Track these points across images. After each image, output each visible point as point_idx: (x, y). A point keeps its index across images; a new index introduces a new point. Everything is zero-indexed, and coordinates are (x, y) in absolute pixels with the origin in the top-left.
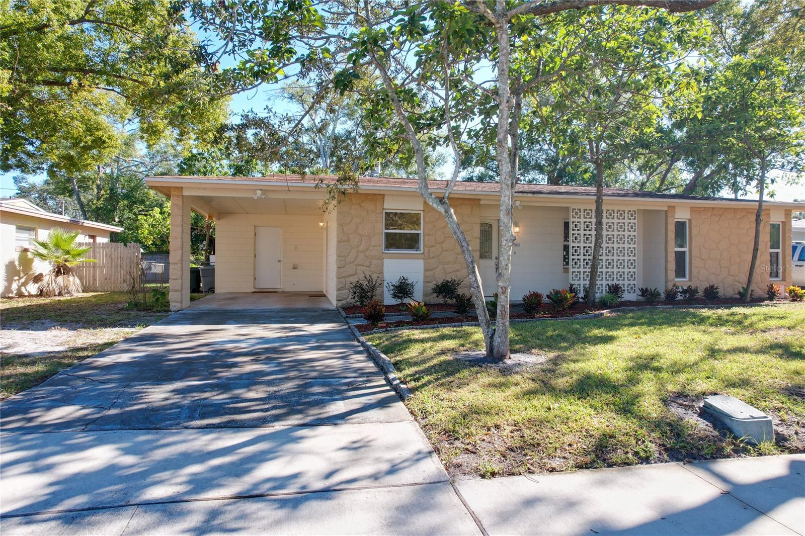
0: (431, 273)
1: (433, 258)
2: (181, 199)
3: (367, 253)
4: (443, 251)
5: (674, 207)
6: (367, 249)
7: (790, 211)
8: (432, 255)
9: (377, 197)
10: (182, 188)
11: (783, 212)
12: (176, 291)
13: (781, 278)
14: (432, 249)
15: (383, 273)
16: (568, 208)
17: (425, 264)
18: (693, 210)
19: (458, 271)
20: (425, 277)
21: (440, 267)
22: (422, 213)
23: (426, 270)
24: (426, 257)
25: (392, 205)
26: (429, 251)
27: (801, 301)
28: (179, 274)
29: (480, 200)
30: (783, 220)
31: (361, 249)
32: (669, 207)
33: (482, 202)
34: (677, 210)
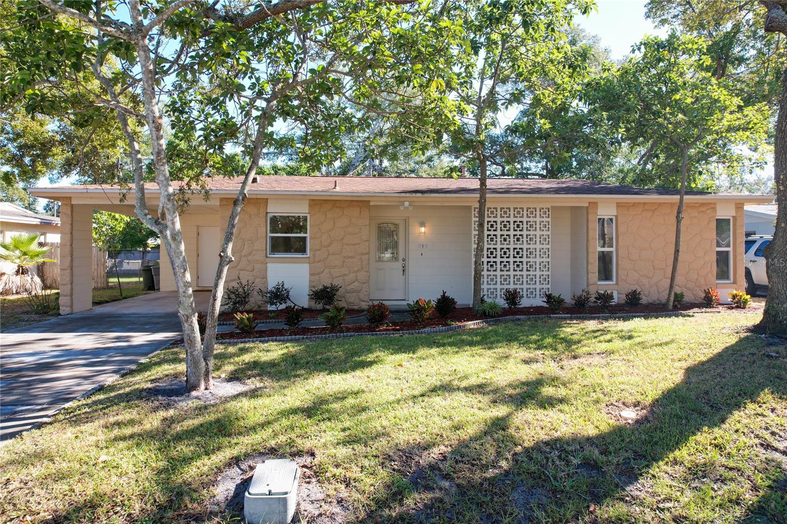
0: (317, 277)
1: (319, 261)
2: (69, 208)
3: (250, 258)
4: (329, 255)
5: (596, 203)
6: (250, 253)
7: (743, 204)
8: (317, 260)
9: (261, 201)
10: (70, 198)
11: (733, 206)
12: (66, 296)
13: (732, 281)
14: (318, 253)
15: (266, 277)
16: (470, 207)
17: (310, 268)
18: (619, 205)
19: (345, 275)
20: (310, 281)
21: (327, 271)
22: (308, 216)
23: (311, 274)
24: (311, 262)
25: (276, 209)
26: (314, 255)
27: (744, 308)
28: (68, 279)
29: (369, 201)
30: (734, 214)
31: (243, 253)
32: (589, 203)
33: (371, 204)
34: (599, 205)
